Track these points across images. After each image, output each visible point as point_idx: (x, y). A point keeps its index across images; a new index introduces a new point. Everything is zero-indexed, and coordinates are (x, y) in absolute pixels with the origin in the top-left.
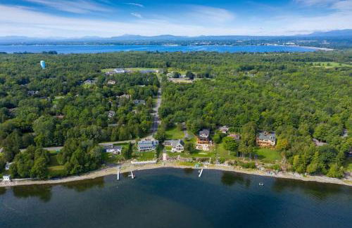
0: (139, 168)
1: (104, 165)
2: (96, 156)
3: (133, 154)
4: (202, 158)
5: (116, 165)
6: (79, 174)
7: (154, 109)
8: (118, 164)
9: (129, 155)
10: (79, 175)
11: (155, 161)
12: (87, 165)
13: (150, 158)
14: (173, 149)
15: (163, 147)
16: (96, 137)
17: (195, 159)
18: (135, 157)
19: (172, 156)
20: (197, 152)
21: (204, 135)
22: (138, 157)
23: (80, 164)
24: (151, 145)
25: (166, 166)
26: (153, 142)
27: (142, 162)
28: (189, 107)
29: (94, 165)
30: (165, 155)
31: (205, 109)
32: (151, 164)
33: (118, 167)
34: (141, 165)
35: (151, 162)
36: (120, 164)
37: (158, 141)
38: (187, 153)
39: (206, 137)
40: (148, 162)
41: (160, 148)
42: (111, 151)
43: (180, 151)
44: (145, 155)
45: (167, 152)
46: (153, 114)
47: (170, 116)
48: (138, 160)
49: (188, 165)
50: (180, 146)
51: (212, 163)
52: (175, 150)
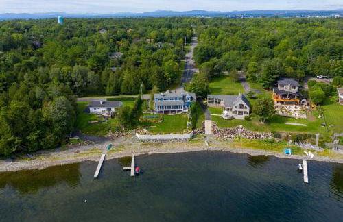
0: (153, 150)
1: (76, 138)
2: (55, 118)
3: (142, 118)
4: (296, 133)
5: (103, 140)
6: (14, 156)
7: (187, 55)
8: (108, 139)
9: (132, 120)
10: (13, 160)
11: (188, 136)
12: (33, 137)
13: (178, 128)
14: (225, 112)
15: (204, 107)
16: (77, 85)
17: (279, 136)
18: (146, 124)
19: (225, 126)
20: (281, 120)
21: (288, 87)
22: (151, 124)
23: (16, 134)
24: (181, 102)
25: (213, 148)
26: (184, 98)
27: (158, 137)
28: (245, 49)
29: (50, 137)
30: (208, 125)
31: (276, 48)
32: (177, 142)
33: (107, 144)
34: (157, 143)
35: (178, 136)
36: (112, 139)
37: (194, 95)
38: (259, 123)
39: (295, 91)
40: (172, 136)
41: (199, 108)
42: (100, 110)
43: (242, 117)
44: (166, 122)
45: (213, 119)
46: (185, 60)
47: (215, 60)
48: (152, 132)
49: (265, 148)
50: (241, 106)
51: (322, 145)
52: (231, 114)
